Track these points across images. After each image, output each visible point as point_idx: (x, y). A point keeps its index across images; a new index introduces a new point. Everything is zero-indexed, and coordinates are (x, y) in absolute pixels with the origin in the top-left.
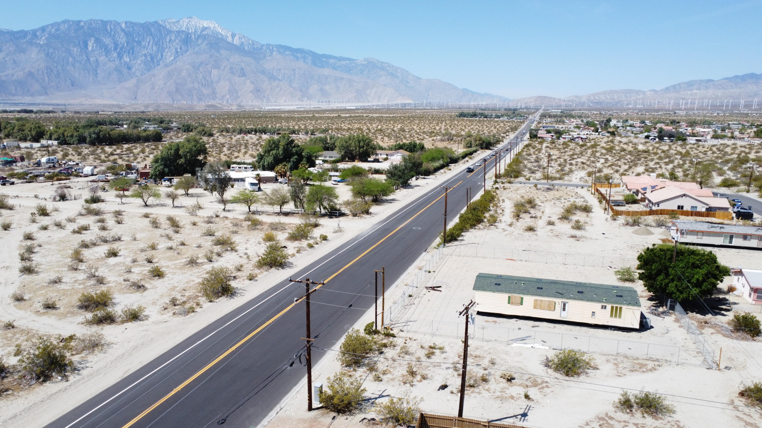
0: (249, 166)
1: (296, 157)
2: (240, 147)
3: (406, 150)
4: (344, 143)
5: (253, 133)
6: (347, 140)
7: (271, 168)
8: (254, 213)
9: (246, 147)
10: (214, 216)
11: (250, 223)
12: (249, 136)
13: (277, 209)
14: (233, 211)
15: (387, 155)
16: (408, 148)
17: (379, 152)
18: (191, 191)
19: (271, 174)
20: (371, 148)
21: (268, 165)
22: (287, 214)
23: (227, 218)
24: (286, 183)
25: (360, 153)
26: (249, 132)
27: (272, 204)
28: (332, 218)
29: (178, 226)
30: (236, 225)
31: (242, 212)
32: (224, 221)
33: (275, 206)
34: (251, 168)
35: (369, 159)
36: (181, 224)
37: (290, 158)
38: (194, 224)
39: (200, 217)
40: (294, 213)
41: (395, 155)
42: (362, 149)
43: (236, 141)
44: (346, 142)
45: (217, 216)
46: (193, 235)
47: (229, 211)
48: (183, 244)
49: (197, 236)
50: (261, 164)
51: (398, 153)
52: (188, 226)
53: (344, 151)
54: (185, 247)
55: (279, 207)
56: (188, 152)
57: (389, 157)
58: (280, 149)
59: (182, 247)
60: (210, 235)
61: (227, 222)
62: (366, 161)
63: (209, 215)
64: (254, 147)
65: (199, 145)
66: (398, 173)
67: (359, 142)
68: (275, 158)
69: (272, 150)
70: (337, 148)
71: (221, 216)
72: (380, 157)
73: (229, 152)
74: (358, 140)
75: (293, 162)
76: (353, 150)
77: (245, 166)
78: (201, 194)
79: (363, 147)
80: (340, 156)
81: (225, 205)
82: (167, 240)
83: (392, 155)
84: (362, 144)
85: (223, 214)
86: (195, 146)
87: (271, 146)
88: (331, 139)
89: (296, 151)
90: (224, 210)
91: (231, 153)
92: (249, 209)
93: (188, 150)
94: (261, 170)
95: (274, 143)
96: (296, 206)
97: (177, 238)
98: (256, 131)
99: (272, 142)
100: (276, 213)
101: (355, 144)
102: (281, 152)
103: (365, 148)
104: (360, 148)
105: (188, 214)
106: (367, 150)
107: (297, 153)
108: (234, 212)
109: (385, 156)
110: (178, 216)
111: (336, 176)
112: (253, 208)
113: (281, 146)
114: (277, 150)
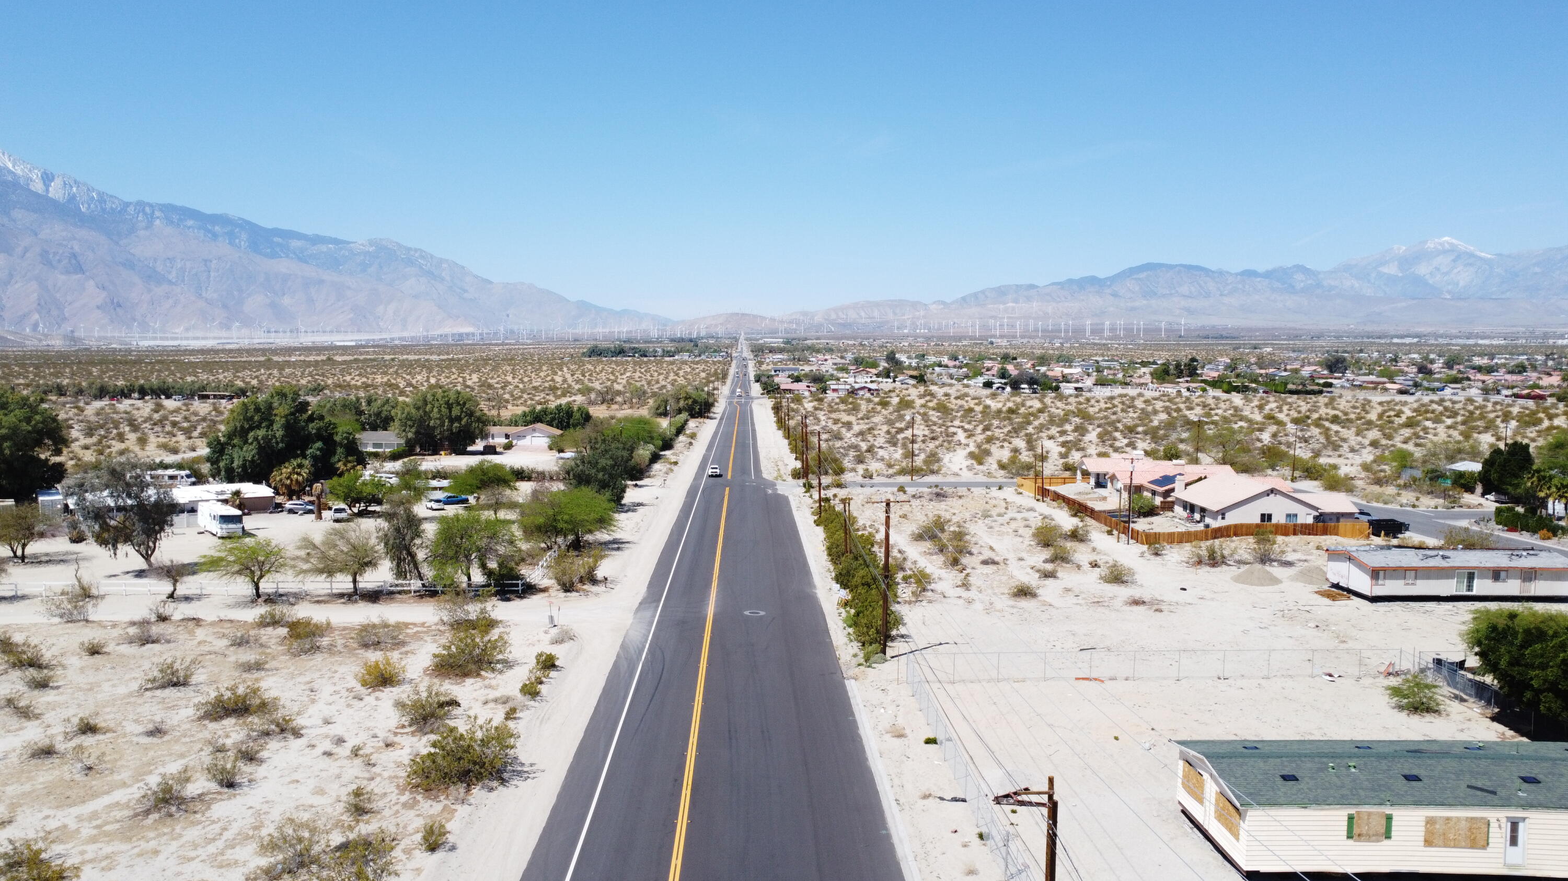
0: (183, 473)
1: (319, 444)
2: (116, 428)
3: (550, 424)
4: (413, 411)
5: (136, 395)
6: (420, 404)
7: (256, 475)
8: (270, 600)
9: (135, 427)
10: (153, 618)
11: (283, 631)
12: (125, 405)
13: (343, 583)
14: (199, 597)
15: (507, 436)
16: (553, 419)
17: (493, 430)
18: (35, 547)
19: (262, 491)
20: (479, 420)
21: (244, 466)
22: (374, 596)
23: (197, 621)
24: (310, 512)
25: (452, 433)
26: (125, 394)
27: (329, 571)
28: (508, 600)
29: (34, 663)
30: (241, 643)
31: (230, 601)
32: (191, 633)
33: (339, 577)
34: (188, 476)
35: (470, 449)
36: (47, 656)
37: (304, 448)
38: (94, 651)
39: (100, 624)
40: (392, 593)
41: (529, 437)
42: (456, 425)
43: (98, 414)
44: (418, 409)
45: (163, 619)
46: (106, 686)
47: (187, 599)
48: (88, 729)
49: (122, 690)
50: (222, 464)
51: (534, 430)
52: (77, 662)
53: (413, 430)
54: (99, 737)
55: (350, 578)
56: (4, 438)
57: (514, 442)
58: (275, 427)
59: (88, 740)
60: (175, 685)
61: (200, 633)
62: (464, 452)
63: (137, 618)
64: (157, 428)
65: (37, 418)
66: (600, 475)
67: (449, 406)
68: (261, 449)
69: (251, 428)
70: (397, 423)
71: (177, 616)
72: (500, 441)
73: (94, 439)
74: (447, 403)
75: (314, 457)
76: (434, 428)
77: (170, 472)
78: (67, 553)
79: (458, 419)
80: (402, 441)
81: (175, 582)
83: (521, 436)
84: (456, 411)
85: (178, 611)
86: (28, 420)
87: (252, 418)
88: (369, 402)
89: (319, 429)
90: (171, 596)
91: (100, 442)
92: (257, 589)
93: (5, 431)
94: (222, 481)
95: (257, 409)
96: (400, 573)
97: (52, 706)
98: (143, 393)
99: (252, 407)
100: (341, 595)
101: (440, 411)
102: (279, 434)
103: (463, 423)
104: (452, 421)
105: (57, 620)
106: (468, 425)
107: (319, 437)
108: (205, 601)
109: (504, 441)
110: (20, 629)
111: (441, 489)
112: (267, 586)
113: (278, 418)
114: (268, 427)
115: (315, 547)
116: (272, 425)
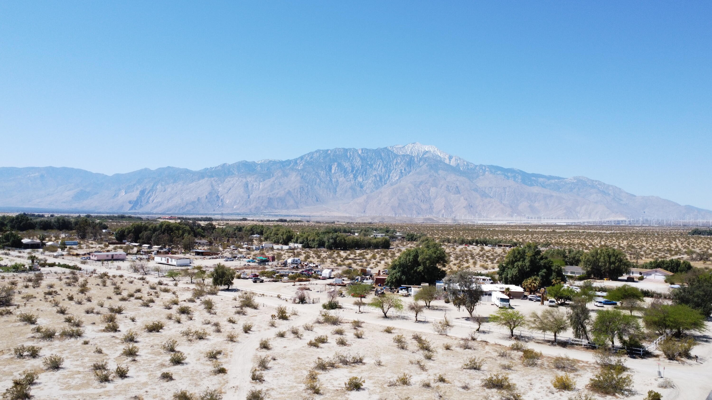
0: (488, 278)
1: (545, 270)
2: (466, 257)
3: (666, 269)
4: (591, 258)
5: (474, 244)
6: (594, 254)
7: (517, 282)
8: (518, 338)
9: (473, 258)
10: (470, 338)
11: (521, 354)
12: (470, 248)
13: (550, 335)
14: (489, 332)
15: (641, 273)
16: (668, 267)
17: (633, 269)
18: (433, 303)
19: (518, 289)
20: (625, 264)
21: (512, 278)
22: (564, 344)
23: (486, 342)
24: (539, 301)
25: (610, 270)
26: (470, 243)
27: (544, 329)
28: (634, 358)
29: (427, 349)
30: (503, 355)
31: (501, 336)
32: (484, 347)
33: (548, 332)
34: (490, 280)
35: (620, 278)
36: (432, 347)
37: (538, 271)
38: (448, 348)
39: (451, 337)
40: (573, 344)
41: (653, 275)
42: (613, 266)
43: (460, 251)
44: (593, 257)
45: (474, 339)
46: (450, 364)
47: (484, 332)
48: (442, 380)
49: (455, 367)
50: (503, 276)
51: (656, 271)
52: (441, 351)
53: (590, 267)
54: (445, 384)
55: (553, 334)
56: (427, 259)
57: (645, 277)
58: (526, 261)
59: (441, 384)
60: (475, 369)
61: (487, 348)
62: (616, 280)
63: (464, 337)
64: (481, 258)
65: (438, 252)
66: (696, 299)
67: (609, 257)
68: (519, 270)
69: (516, 261)
70: (582, 263)
71: (479, 339)
72: (636, 275)
73: (458, 261)
74: (608, 255)
75: (542, 276)
76: (601, 266)
77: (483, 277)
78: (443, 307)
79: (614, 263)
80: (585, 272)
81: (480, 324)
82: (419, 370)
83: (648, 274)
84: (613, 259)
85: (480, 337)
86: (435, 253)
87: (516, 257)
88: (570, 252)
89: (545, 263)
90: (478, 330)
91: (460, 263)
92: (512, 332)
93: (427, 257)
94: (503, 283)
95: (519, 253)
96: (577, 335)
97: (431, 367)
98: (477, 243)
99: (517, 252)
100: (549, 341)
101: (604, 259)
102: (528, 264)
103: (617, 265)
104: (610, 263)
105: (437, 333)
106: (619, 266)
107: (545, 267)
108: (490, 334)
109: (639, 276)
110: (425, 334)
112: (516, 332)
113: (527, 257)
114: (523, 261)
115: (538, 317)
116: (524, 260)
